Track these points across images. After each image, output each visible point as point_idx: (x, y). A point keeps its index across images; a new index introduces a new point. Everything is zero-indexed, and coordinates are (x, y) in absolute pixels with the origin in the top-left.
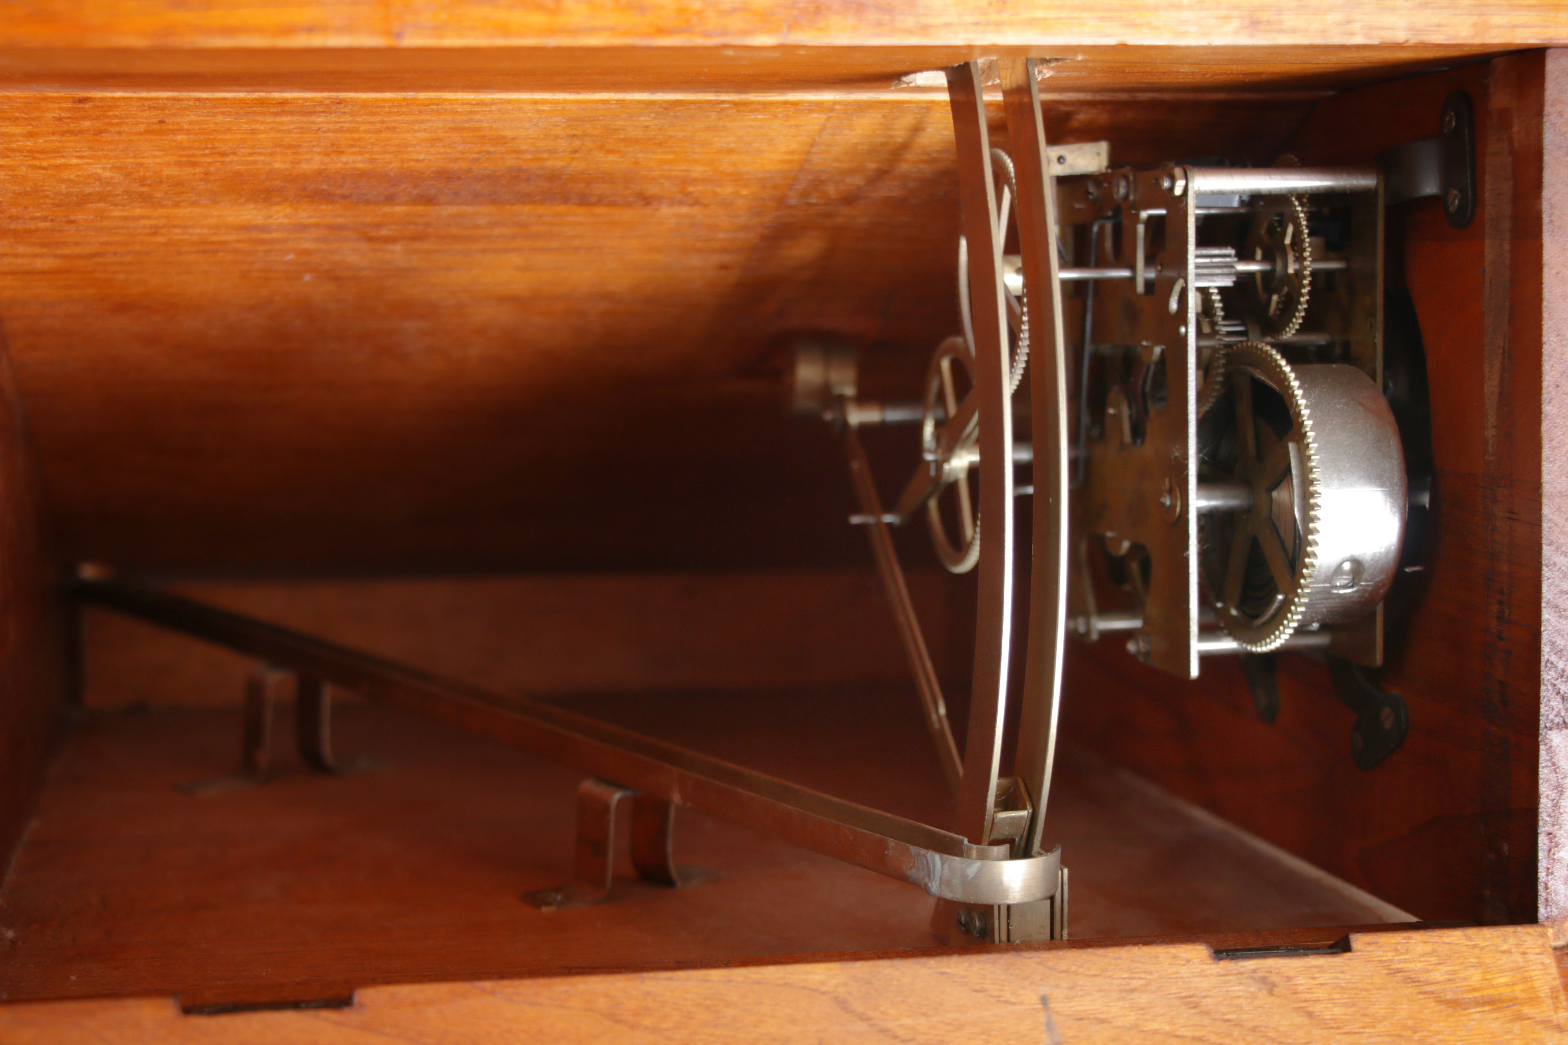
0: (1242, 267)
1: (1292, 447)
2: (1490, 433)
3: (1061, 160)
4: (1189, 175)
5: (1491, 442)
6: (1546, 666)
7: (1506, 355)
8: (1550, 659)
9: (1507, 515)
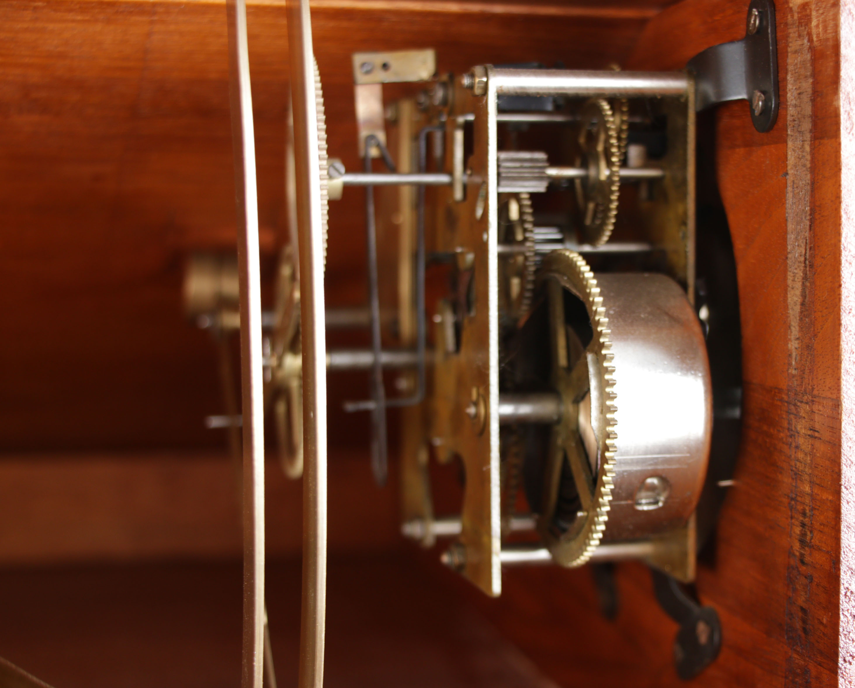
0: (553, 172)
1: (590, 357)
2: (793, 345)
3: (385, 66)
4: (490, 73)
5: (794, 354)
6: (846, 595)
7: (807, 262)
8: (850, 588)
9: (810, 432)
